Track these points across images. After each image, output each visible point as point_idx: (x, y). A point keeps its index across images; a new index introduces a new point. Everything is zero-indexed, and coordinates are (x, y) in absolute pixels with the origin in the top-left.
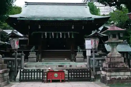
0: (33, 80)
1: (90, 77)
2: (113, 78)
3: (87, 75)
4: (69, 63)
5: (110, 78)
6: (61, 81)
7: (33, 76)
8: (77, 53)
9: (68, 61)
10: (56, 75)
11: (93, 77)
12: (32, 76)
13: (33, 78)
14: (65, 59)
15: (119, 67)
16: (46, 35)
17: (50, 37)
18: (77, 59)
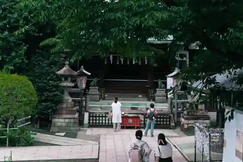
0: (104, 126)
1: (170, 124)
2: (190, 127)
3: (166, 121)
4: (145, 104)
5: (188, 126)
6: (136, 127)
7: (104, 122)
8: (157, 89)
9: (143, 100)
10: (130, 121)
11: (173, 124)
12: (102, 121)
13: (104, 124)
14: (139, 96)
15: (198, 114)
16: (111, 60)
17: (118, 63)
18: (156, 98)
